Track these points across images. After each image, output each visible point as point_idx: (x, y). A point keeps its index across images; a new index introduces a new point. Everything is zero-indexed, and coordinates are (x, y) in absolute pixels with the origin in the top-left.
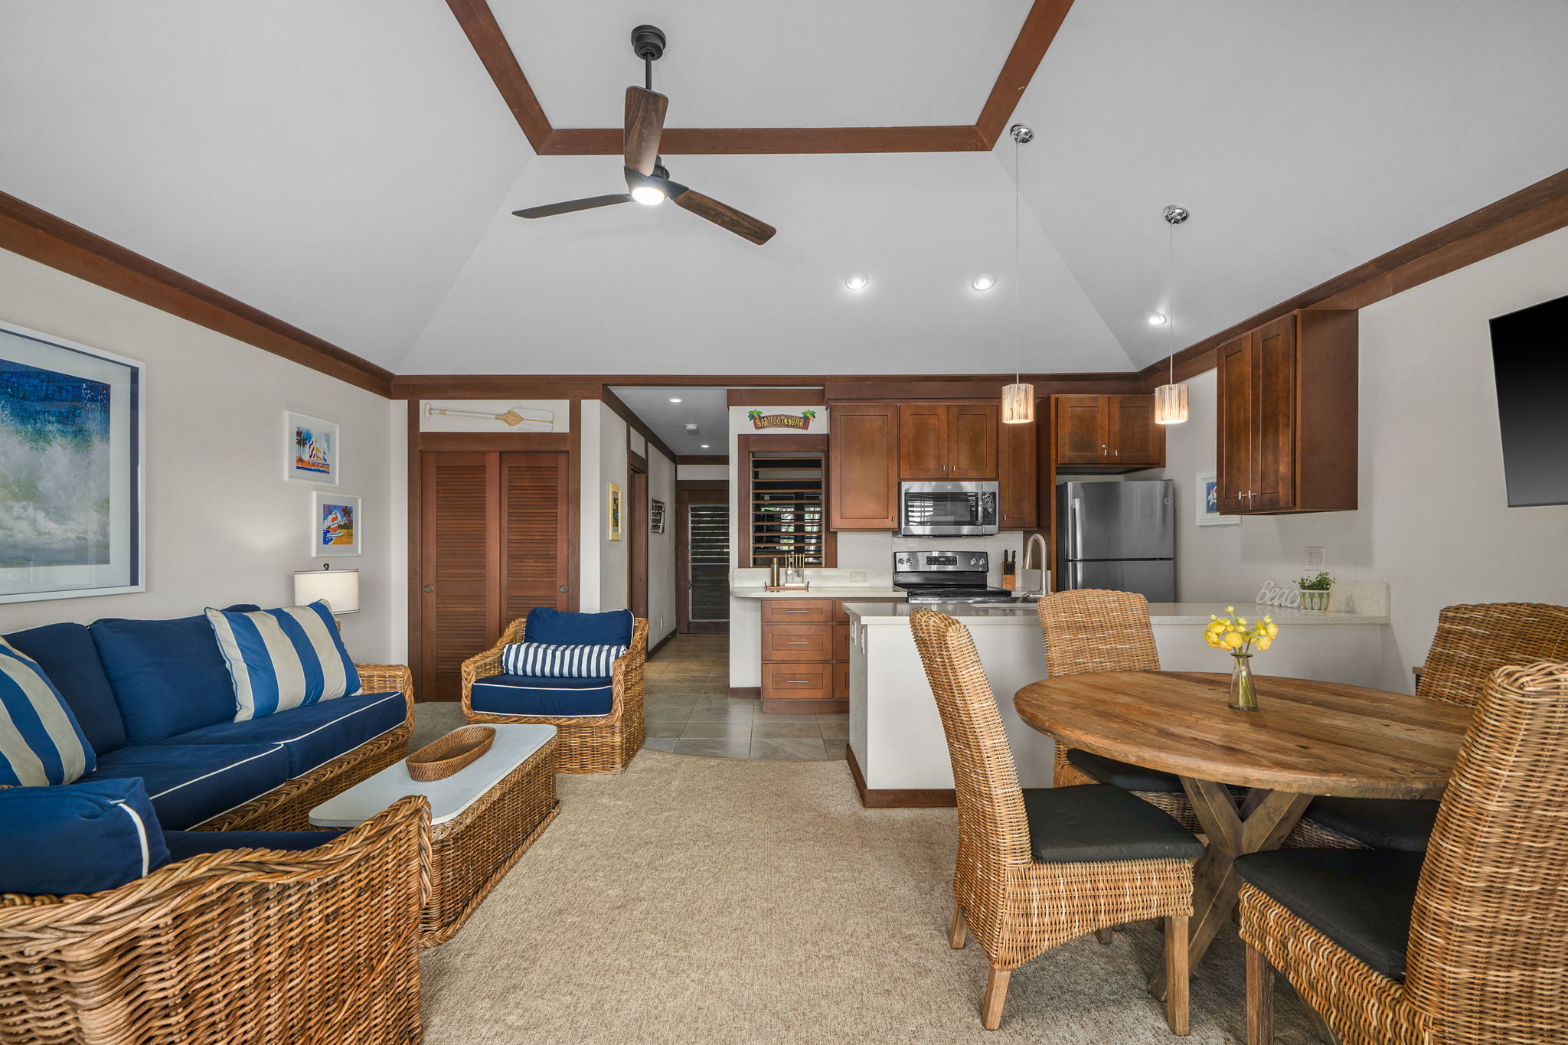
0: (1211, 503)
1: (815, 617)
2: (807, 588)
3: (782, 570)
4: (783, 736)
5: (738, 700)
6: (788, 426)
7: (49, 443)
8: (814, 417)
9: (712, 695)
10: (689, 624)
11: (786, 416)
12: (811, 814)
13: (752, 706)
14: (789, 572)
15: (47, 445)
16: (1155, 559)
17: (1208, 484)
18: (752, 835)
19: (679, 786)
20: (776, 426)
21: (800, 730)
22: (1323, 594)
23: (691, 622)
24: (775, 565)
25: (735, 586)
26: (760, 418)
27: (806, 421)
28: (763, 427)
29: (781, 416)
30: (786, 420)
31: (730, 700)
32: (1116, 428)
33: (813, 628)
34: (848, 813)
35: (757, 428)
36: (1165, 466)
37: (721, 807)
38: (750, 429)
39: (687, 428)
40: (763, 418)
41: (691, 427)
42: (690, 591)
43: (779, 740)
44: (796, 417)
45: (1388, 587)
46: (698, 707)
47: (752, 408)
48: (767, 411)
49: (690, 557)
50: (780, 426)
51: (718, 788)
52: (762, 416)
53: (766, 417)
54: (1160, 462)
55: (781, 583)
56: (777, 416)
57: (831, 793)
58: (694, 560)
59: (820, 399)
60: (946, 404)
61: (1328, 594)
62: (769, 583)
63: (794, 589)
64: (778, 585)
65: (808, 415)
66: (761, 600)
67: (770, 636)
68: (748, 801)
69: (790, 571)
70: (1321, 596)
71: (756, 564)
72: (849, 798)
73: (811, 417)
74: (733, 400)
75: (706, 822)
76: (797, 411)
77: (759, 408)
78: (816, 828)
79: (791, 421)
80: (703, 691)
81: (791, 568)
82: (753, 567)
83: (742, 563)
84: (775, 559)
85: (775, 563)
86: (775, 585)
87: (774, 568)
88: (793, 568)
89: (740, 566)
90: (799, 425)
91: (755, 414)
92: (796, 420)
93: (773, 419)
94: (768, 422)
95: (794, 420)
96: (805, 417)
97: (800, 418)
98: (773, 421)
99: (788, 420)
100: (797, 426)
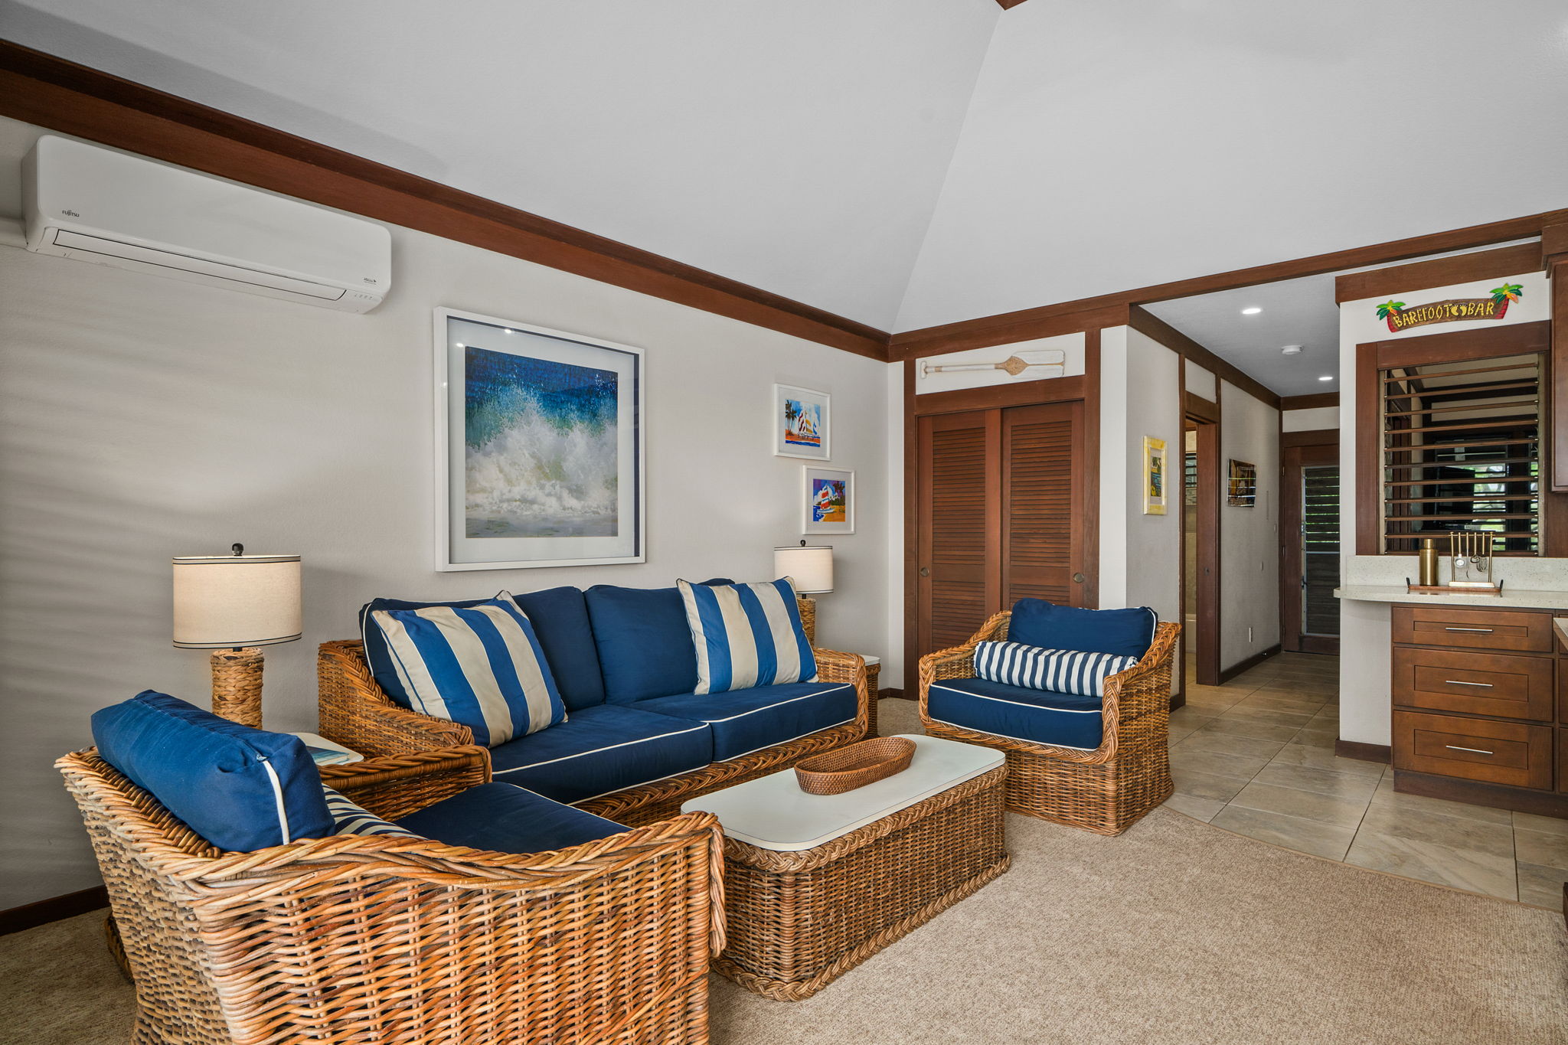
1: (1510, 641)
2: (1499, 591)
3: (1444, 561)
4: (1428, 838)
5: (1354, 761)
6: (1459, 318)
7: (571, 428)
8: (1519, 294)
9: (1309, 747)
10: (1302, 638)
11: (1455, 302)
12: (1442, 997)
13: (1378, 776)
14: (1460, 563)
15: (570, 431)
18: (1300, 998)
19: (1198, 877)
20: (1434, 321)
21: (1468, 834)
23: (1305, 637)
24: (1429, 551)
25: (1349, 582)
26: (1400, 313)
27: (1500, 304)
28: (1407, 326)
29: (1442, 303)
30: (1454, 309)
31: (1341, 761)
33: (1506, 660)
34: (1537, 1023)
35: (1393, 328)
37: (1258, 932)
38: (1380, 332)
39: (1284, 352)
40: (1407, 311)
41: (1291, 349)
42: (1304, 592)
43: (1416, 844)
44: (1477, 301)
46: (1277, 762)
47: (1384, 300)
48: (1410, 299)
49: (1304, 542)
50: (1443, 319)
51: (1265, 898)
52: (1404, 308)
53: (1414, 309)
55: (1441, 580)
56: (1435, 305)
57: (1505, 969)
58: (1309, 547)
59: (1527, 261)
62: (1415, 580)
63: (1468, 590)
64: (1435, 583)
65: (1505, 292)
66: (1395, 607)
67: (1411, 666)
68: (1314, 936)
69: (1461, 561)
71: (1393, 548)
72: (1546, 993)
73: (1511, 295)
74: (1345, 292)
75: (1222, 948)
76: (1482, 289)
77: (1397, 298)
78: (1446, 1028)
79: (1472, 308)
80: (1295, 739)
81: (1460, 555)
82: (1385, 554)
83: (1365, 547)
84: (1429, 540)
85: (1429, 547)
86: (1429, 583)
87: (1426, 556)
88: (1464, 554)
89: (1360, 551)
90: (1485, 313)
91: (1390, 308)
92: (1476, 306)
93: (1426, 311)
94: (1417, 318)
95: (1472, 306)
96: (1497, 298)
97: (1486, 301)
98: (1427, 315)
99: (1459, 308)
100: (1478, 316)
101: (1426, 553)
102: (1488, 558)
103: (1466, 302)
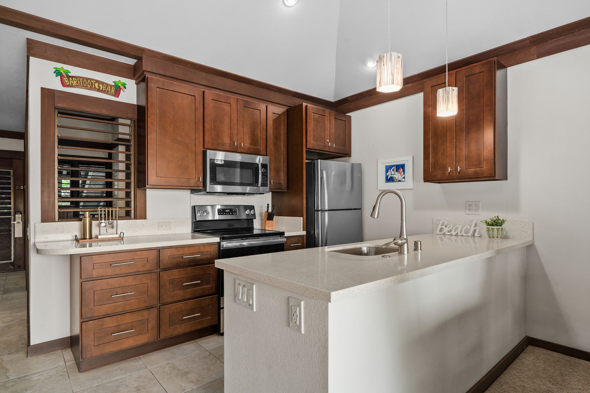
0: (389, 177)
1: (140, 269)
2: (122, 239)
3: (95, 224)
6: (99, 90)
8: (125, 88)
11: (97, 81)
14: (103, 224)
16: (351, 209)
17: (386, 166)
20: (86, 88)
22: (499, 228)
24: (88, 219)
25: (37, 240)
26: (69, 77)
27: (117, 90)
28: (72, 86)
29: (91, 79)
30: (96, 85)
32: (333, 131)
33: (138, 278)
35: (64, 85)
36: (351, 157)
38: (56, 85)
40: (72, 77)
44: (108, 85)
45: (533, 224)
47: (59, 65)
48: (75, 71)
50: (91, 89)
52: (70, 74)
53: (76, 77)
54: (348, 154)
55: (93, 235)
56: (87, 79)
59: (129, 73)
60: (236, 97)
61: (502, 229)
62: (79, 236)
64: (91, 238)
65: (120, 85)
66: (71, 258)
67: (92, 292)
70: (498, 229)
71: (63, 217)
73: (122, 87)
74: (33, 51)
76: (110, 79)
77: (67, 67)
79: (104, 87)
81: (103, 220)
82: (58, 221)
83: (46, 218)
84: (87, 213)
85: (87, 216)
86: (88, 237)
87: (86, 222)
88: (105, 220)
89: (43, 220)
90: (111, 92)
91: (62, 71)
92: (107, 87)
93: (83, 80)
94: (77, 82)
95: (105, 86)
96: (116, 86)
97: (111, 86)
98: (83, 83)
99: (99, 85)
100: (107, 93)
101: (86, 220)
102: (115, 221)
103: (103, 83)
